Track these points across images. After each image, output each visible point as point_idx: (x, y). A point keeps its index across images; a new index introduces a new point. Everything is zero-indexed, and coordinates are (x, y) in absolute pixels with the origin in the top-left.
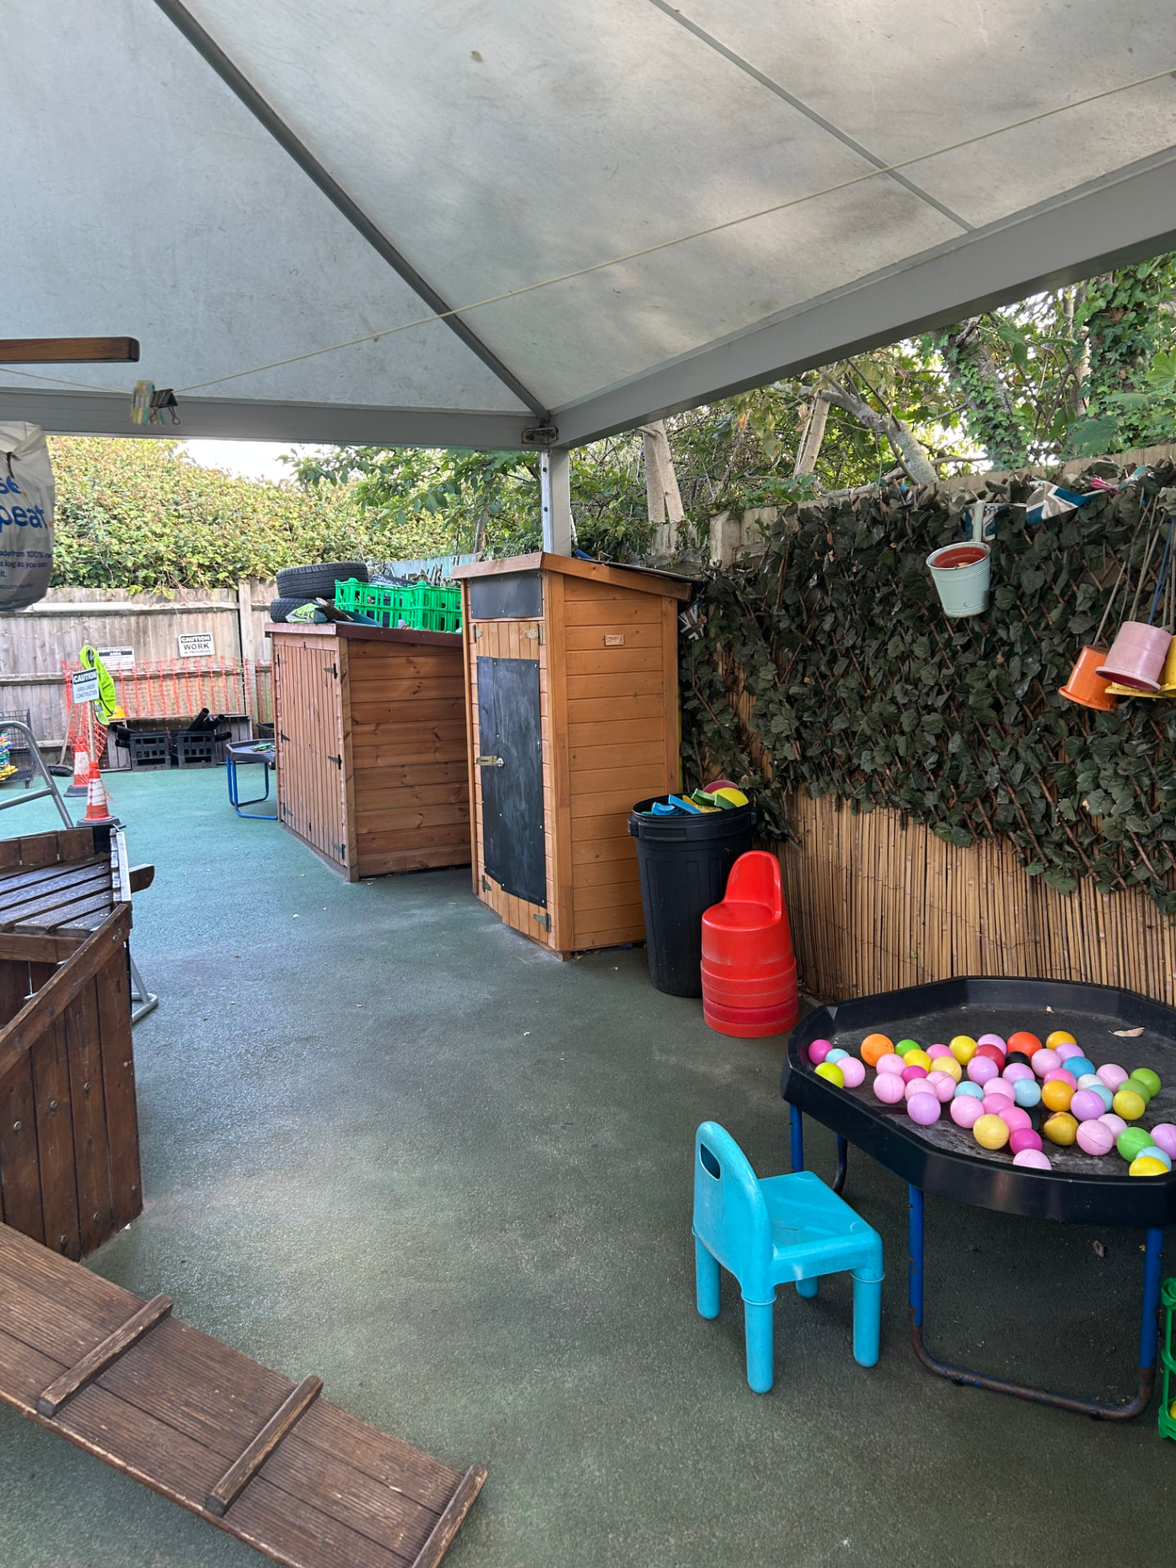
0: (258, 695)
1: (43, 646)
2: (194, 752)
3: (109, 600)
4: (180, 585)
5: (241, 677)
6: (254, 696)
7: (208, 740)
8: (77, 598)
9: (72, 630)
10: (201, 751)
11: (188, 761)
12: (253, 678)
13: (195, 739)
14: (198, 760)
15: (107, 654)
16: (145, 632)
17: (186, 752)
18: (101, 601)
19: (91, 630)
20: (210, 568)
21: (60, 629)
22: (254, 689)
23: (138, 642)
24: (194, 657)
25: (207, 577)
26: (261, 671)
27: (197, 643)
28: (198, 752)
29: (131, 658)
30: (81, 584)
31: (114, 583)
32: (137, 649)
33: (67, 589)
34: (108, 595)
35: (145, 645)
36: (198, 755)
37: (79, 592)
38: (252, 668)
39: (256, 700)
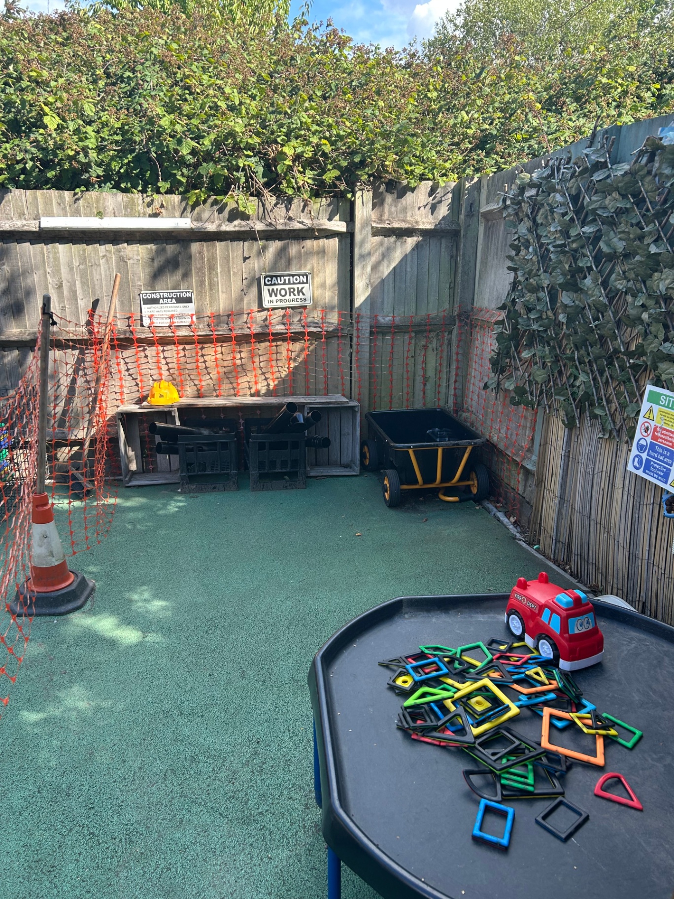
0: (370, 369)
1: (60, 286)
2: (273, 464)
3: (155, 215)
4: (265, 192)
5: (348, 342)
6: (366, 370)
7: (295, 445)
8: (110, 210)
9: (102, 261)
10: (284, 464)
11: (262, 477)
12: (365, 343)
13: (275, 446)
14: (279, 476)
15: (155, 301)
16: (212, 268)
17: (261, 465)
18: (144, 215)
19: (130, 262)
20: (310, 164)
21: (83, 260)
22: (366, 361)
23: (201, 283)
24: (283, 308)
25: (306, 178)
26: (378, 332)
27: (287, 287)
28: (278, 465)
29: (190, 308)
30: (117, 186)
31: (164, 185)
32: (201, 294)
33: (93, 194)
34: (156, 204)
35: (211, 289)
36: (278, 470)
37: (111, 198)
38: (365, 328)
39: (367, 377)
